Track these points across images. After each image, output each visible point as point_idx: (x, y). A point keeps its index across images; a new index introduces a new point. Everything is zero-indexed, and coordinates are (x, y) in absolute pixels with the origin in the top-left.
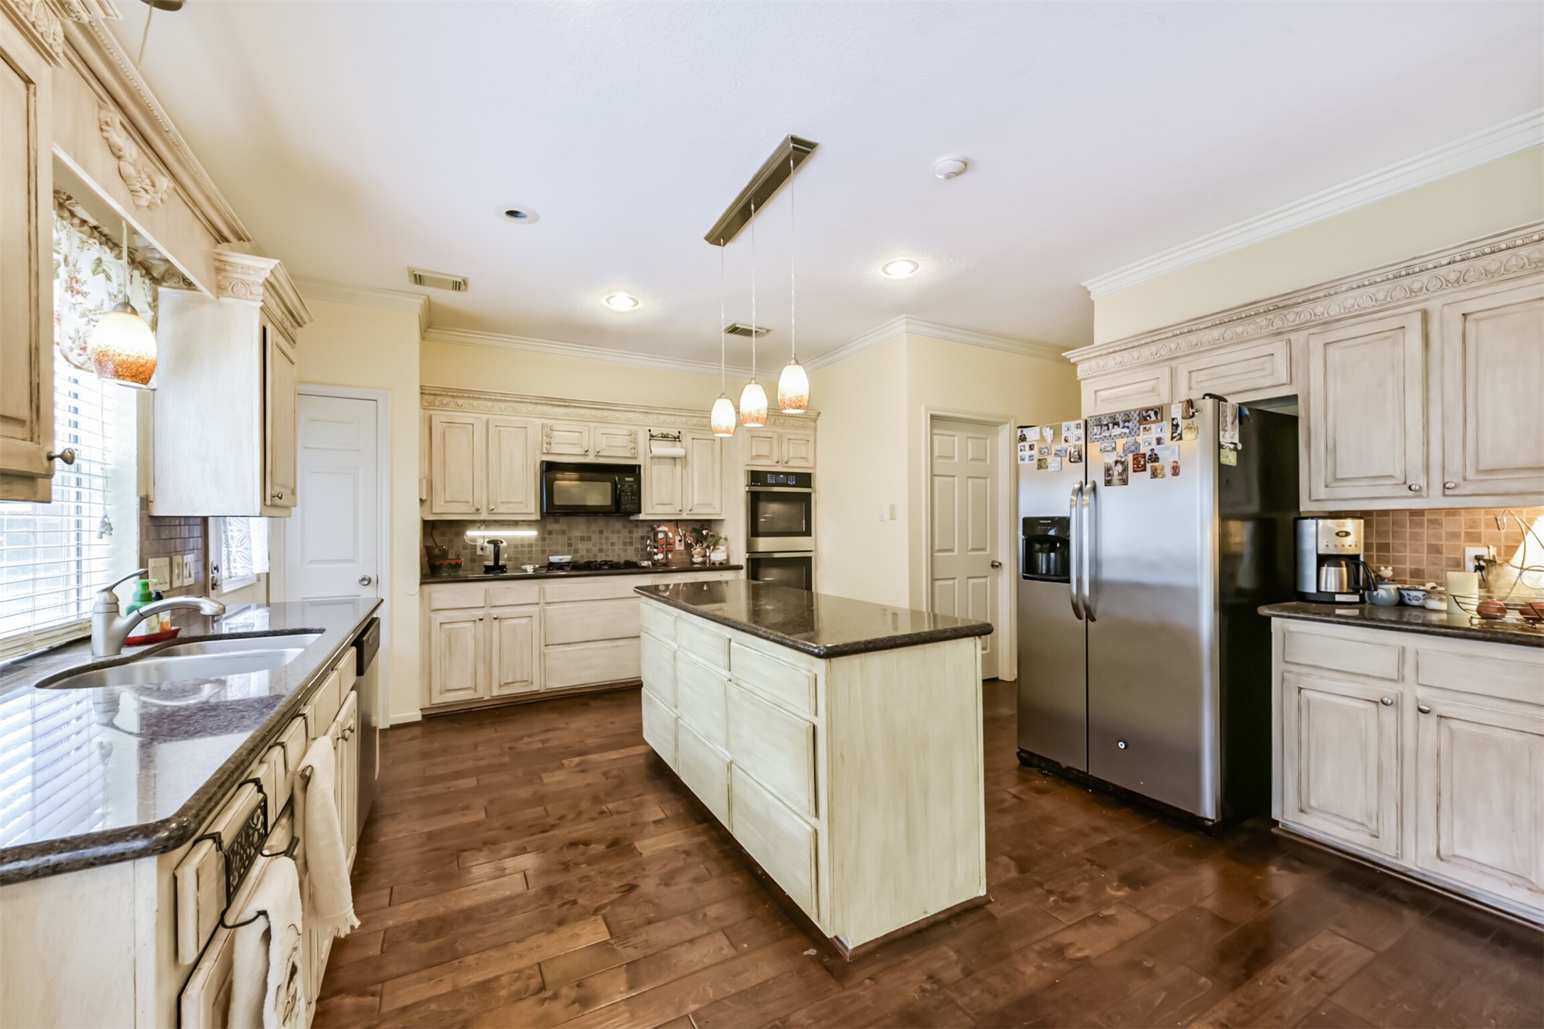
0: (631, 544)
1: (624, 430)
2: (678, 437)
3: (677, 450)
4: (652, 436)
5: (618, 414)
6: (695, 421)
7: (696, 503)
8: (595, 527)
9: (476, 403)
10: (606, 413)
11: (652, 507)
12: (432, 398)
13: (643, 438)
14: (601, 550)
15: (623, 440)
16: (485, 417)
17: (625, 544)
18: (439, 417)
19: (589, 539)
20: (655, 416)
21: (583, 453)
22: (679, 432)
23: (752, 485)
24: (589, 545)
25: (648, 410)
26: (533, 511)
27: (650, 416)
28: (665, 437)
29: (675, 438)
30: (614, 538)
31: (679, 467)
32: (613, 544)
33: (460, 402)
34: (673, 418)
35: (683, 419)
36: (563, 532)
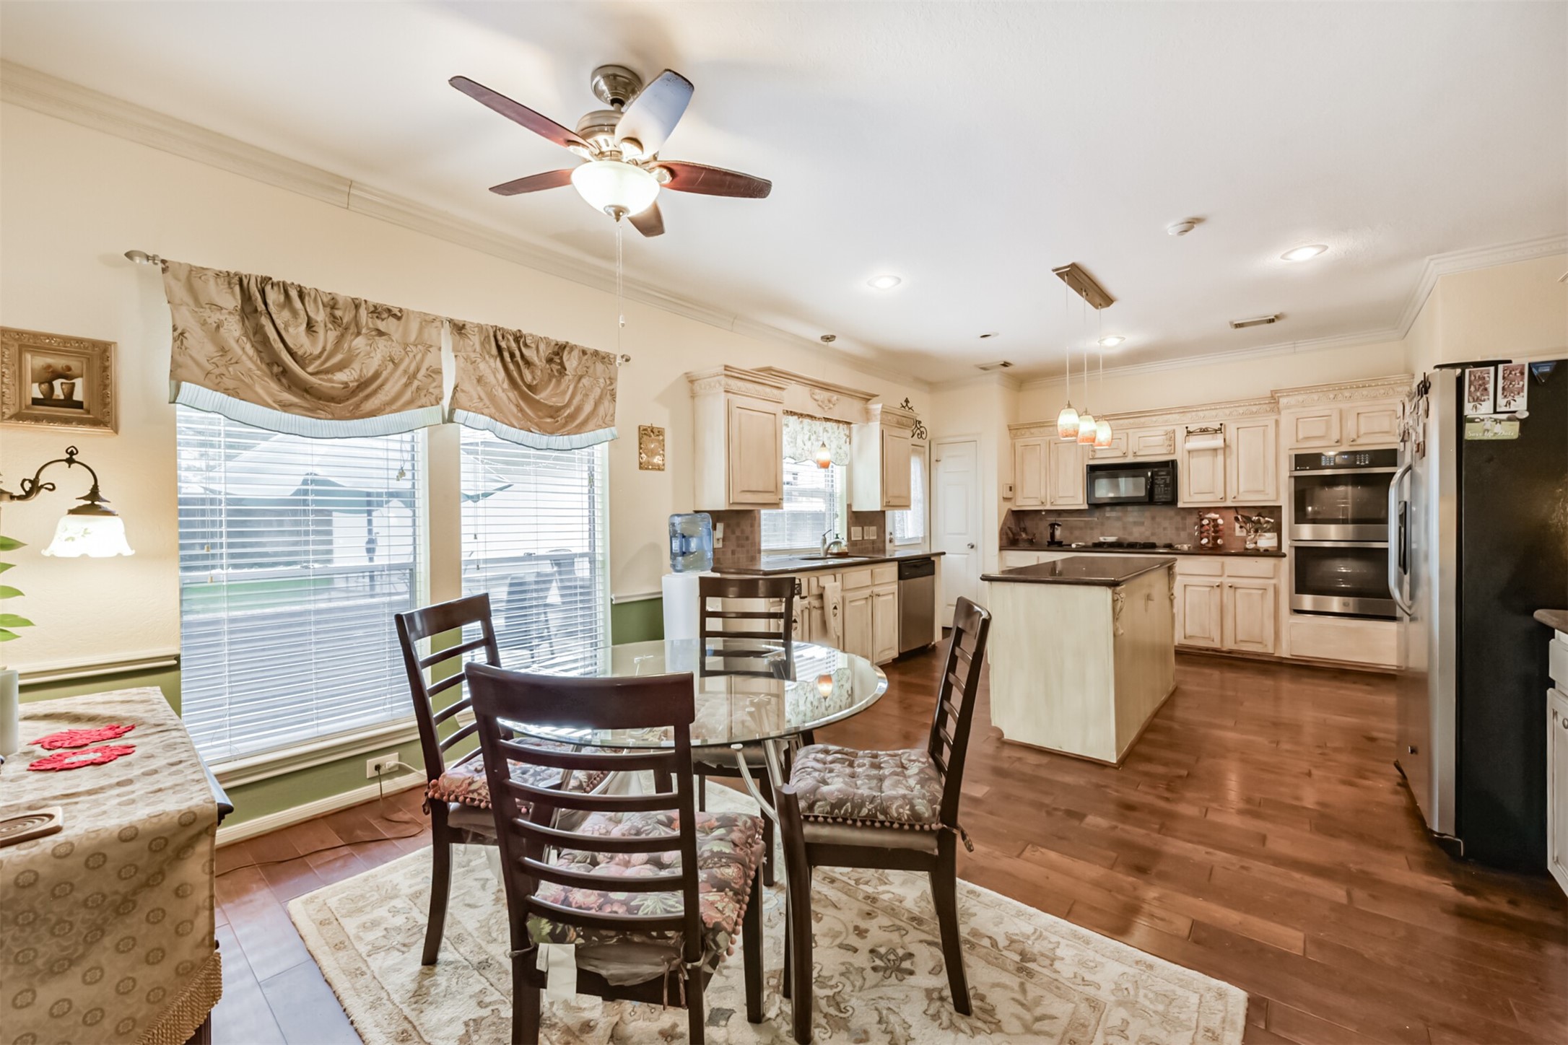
0: (1184, 529)
1: (1161, 430)
2: (1220, 429)
3: (1217, 441)
4: (1189, 433)
5: (1154, 419)
6: (1241, 410)
7: (1241, 490)
8: (1148, 514)
9: (1042, 430)
10: (1142, 420)
11: (1188, 496)
12: (1015, 431)
13: (1181, 434)
14: (1153, 534)
15: (1160, 440)
16: (1048, 438)
17: (1177, 529)
18: (1020, 442)
19: (1142, 524)
20: (1194, 414)
21: (1122, 455)
22: (1221, 425)
23: (1296, 470)
24: (1142, 529)
25: (1184, 410)
26: (1081, 502)
27: (1188, 415)
28: (1204, 431)
29: (1216, 430)
30: (1166, 524)
31: (1220, 458)
32: (1165, 529)
33: (1032, 430)
34: (1214, 413)
35: (1227, 411)
36: (1118, 519)
